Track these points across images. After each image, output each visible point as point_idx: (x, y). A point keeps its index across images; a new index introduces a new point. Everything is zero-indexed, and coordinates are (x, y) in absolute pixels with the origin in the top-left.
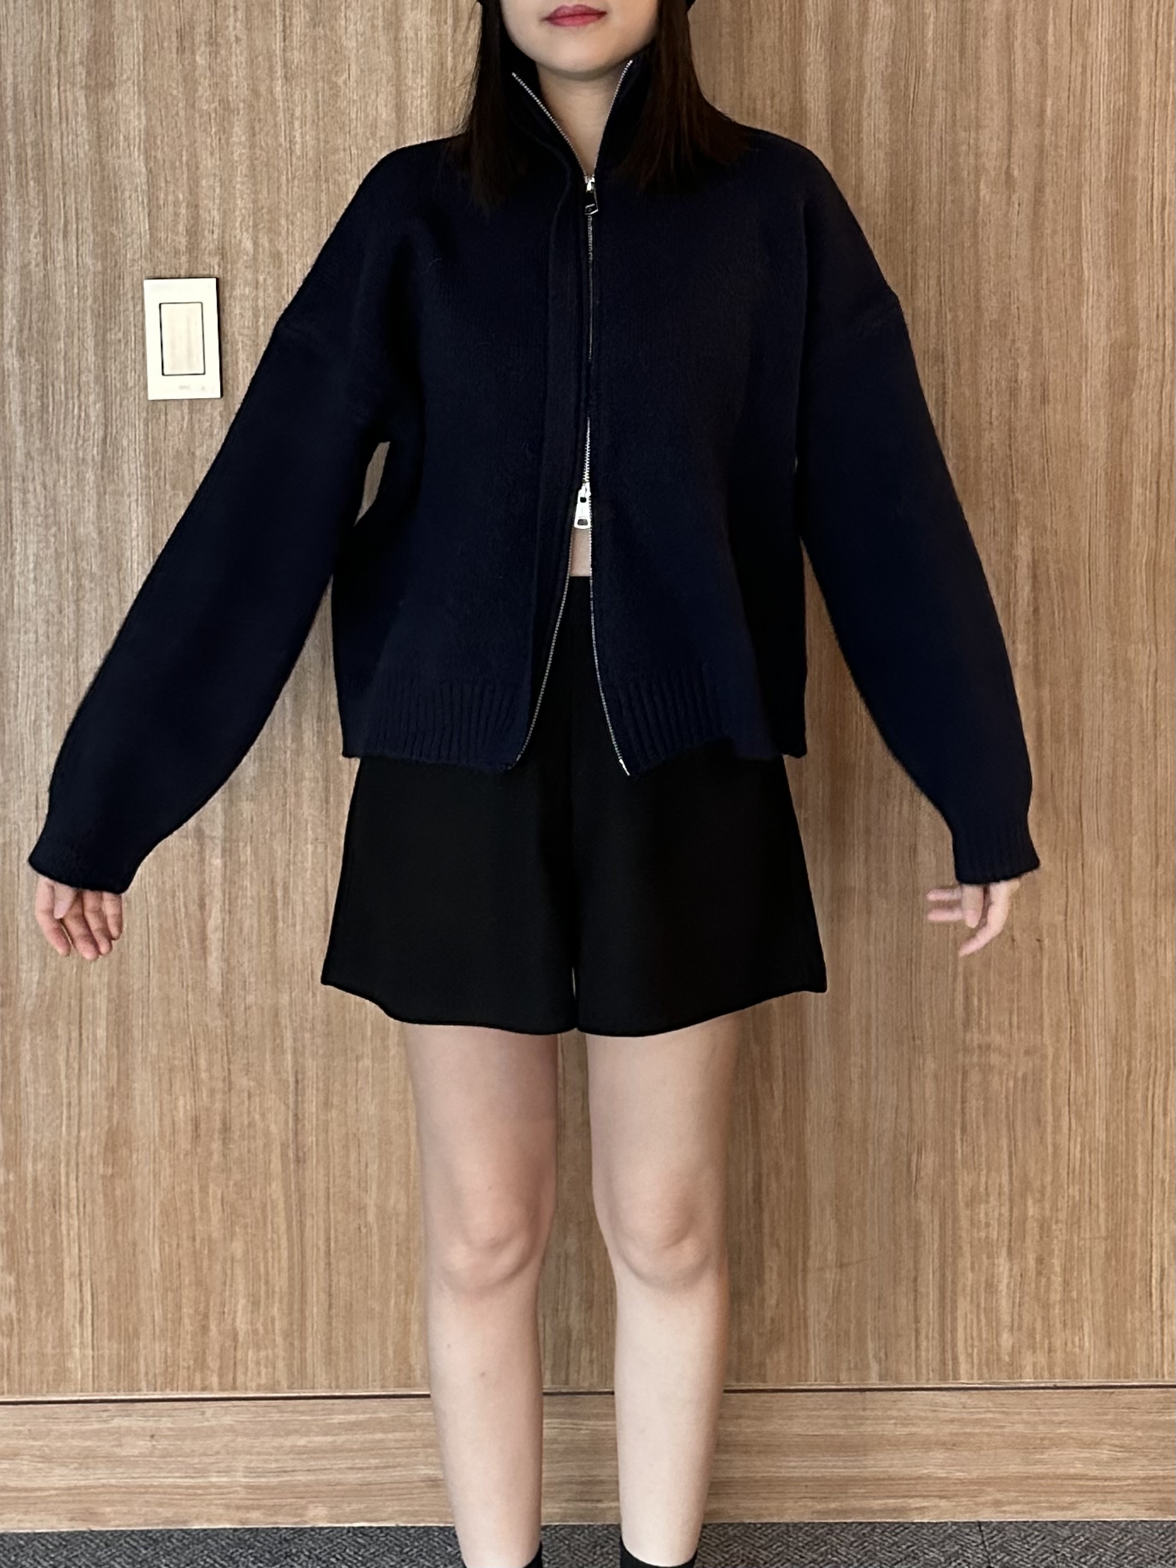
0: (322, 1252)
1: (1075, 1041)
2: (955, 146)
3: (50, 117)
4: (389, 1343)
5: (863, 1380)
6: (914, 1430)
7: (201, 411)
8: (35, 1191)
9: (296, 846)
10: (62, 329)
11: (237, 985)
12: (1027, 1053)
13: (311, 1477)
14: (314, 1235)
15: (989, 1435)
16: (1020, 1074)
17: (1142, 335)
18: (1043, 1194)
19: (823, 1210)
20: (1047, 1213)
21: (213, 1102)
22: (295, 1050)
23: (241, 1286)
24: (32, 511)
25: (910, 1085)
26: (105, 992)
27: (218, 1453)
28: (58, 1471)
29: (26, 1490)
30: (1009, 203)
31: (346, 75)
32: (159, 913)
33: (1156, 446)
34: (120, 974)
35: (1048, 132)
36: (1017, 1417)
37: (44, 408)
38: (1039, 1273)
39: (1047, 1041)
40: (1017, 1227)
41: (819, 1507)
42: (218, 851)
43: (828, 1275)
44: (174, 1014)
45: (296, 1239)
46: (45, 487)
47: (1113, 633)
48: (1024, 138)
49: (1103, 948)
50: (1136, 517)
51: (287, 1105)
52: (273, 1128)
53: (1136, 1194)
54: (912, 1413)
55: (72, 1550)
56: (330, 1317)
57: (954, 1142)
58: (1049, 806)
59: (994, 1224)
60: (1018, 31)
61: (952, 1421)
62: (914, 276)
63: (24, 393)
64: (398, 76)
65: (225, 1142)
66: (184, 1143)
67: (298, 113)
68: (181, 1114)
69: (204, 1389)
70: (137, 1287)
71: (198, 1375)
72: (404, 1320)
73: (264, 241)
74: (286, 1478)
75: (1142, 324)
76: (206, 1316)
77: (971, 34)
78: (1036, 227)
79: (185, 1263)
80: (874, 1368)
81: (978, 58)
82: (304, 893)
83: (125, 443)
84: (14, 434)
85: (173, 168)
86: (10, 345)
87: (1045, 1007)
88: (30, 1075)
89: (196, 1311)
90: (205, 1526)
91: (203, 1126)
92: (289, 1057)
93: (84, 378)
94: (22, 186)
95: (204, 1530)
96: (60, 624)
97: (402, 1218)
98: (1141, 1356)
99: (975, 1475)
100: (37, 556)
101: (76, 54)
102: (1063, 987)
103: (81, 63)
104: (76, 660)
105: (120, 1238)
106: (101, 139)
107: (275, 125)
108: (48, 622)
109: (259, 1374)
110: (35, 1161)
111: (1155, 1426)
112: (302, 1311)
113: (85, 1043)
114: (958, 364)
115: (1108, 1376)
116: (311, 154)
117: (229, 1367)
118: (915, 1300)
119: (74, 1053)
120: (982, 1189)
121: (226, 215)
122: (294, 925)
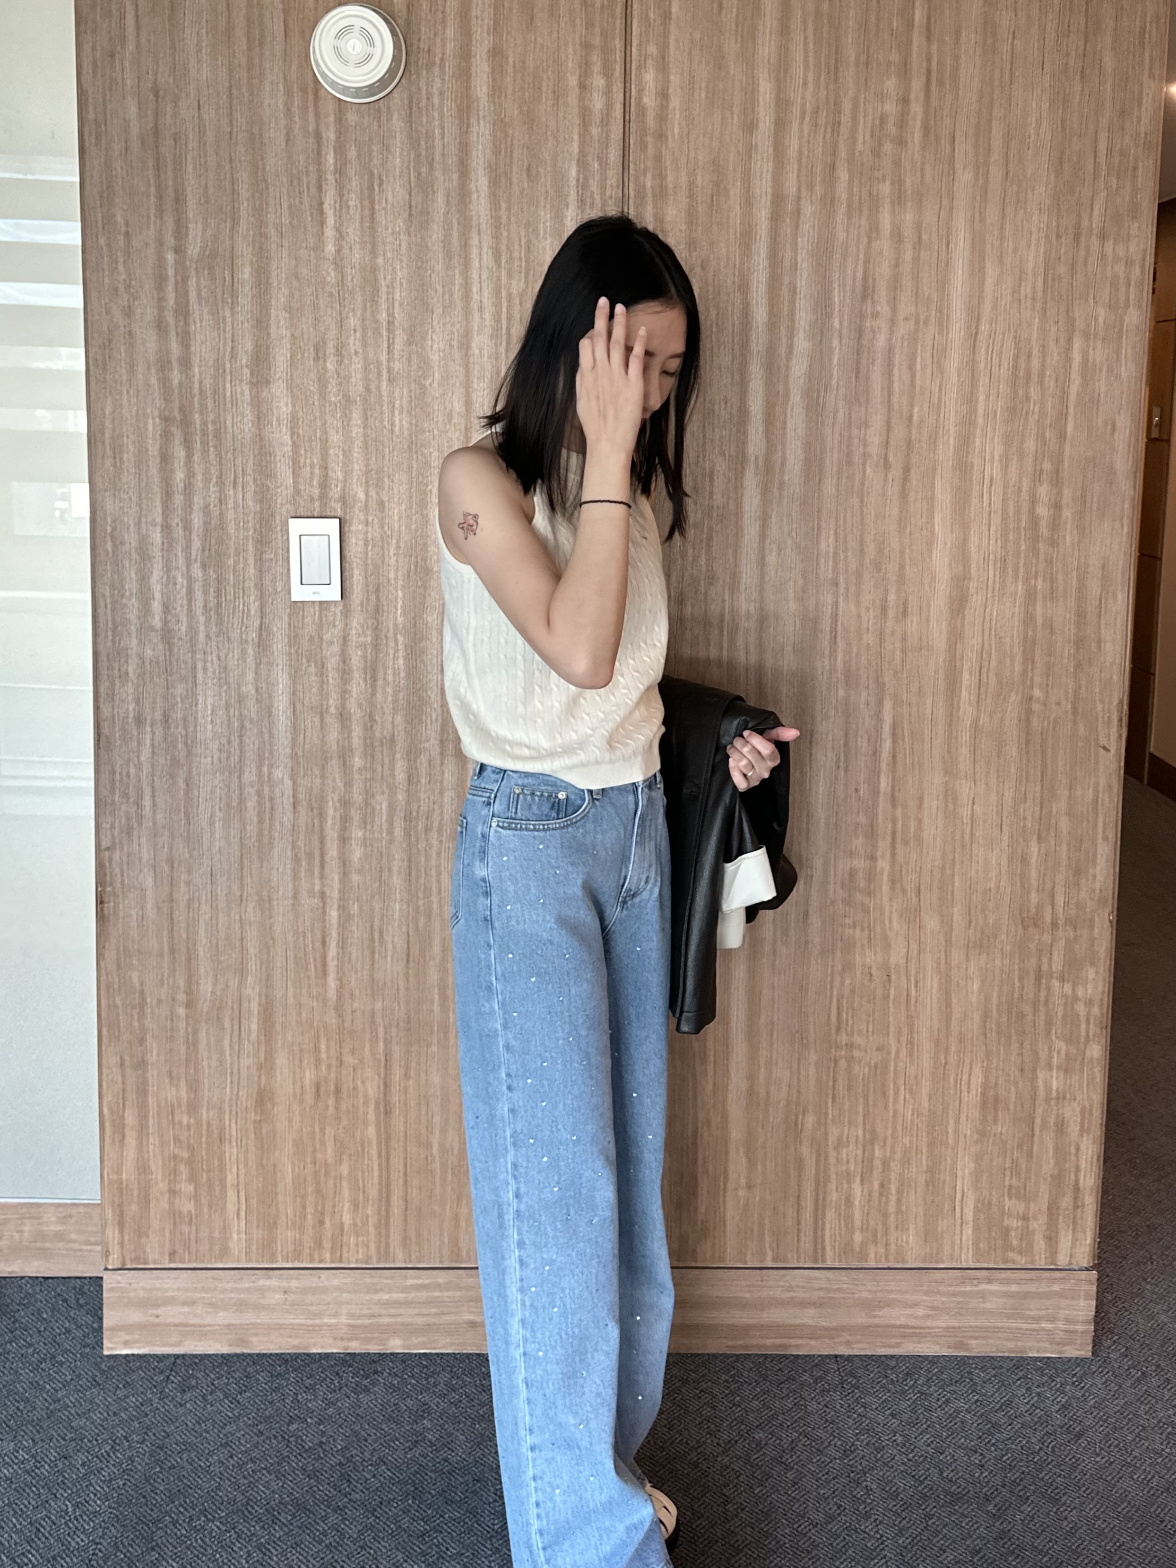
0: (401, 1174)
1: (910, 1042)
2: (850, 439)
3: (225, 405)
4: (446, 1234)
5: (761, 1262)
6: (794, 1294)
7: (327, 609)
8: (208, 1131)
9: (388, 905)
10: (232, 550)
11: (347, 996)
12: (878, 1049)
13: (391, 1320)
14: (397, 1163)
15: (844, 1298)
16: (873, 1064)
17: (973, 572)
18: (885, 1142)
19: (738, 1150)
20: (888, 1155)
21: (329, 1073)
22: (385, 1040)
23: (346, 1192)
24: (210, 674)
25: (799, 1069)
26: (257, 999)
27: (329, 1304)
28: (221, 1314)
29: (200, 1326)
30: (886, 479)
31: (430, 380)
32: (295, 947)
33: (980, 647)
34: (267, 987)
35: (914, 431)
36: (863, 1288)
37: (219, 604)
38: (881, 1194)
39: (892, 1041)
40: (868, 1163)
41: (730, 1343)
42: (335, 906)
43: (741, 1193)
44: (304, 1015)
45: (384, 1164)
46: (219, 658)
47: (946, 772)
48: (899, 432)
49: (932, 982)
50: (964, 694)
51: (379, 1076)
52: (370, 1092)
53: (947, 1143)
54: (793, 1284)
55: (231, 1367)
56: (406, 1215)
57: (827, 1107)
58: (899, 885)
59: (852, 1161)
60: (897, 360)
61: (821, 1289)
62: (819, 528)
63: (205, 593)
64: (468, 381)
65: (338, 1099)
66: (309, 1098)
67: (397, 405)
68: (307, 1082)
69: (320, 1261)
70: (276, 1194)
71: (316, 1253)
72: (456, 1218)
73: (373, 493)
74: (375, 1320)
75: (974, 565)
76: (323, 1214)
77: (864, 362)
78: (904, 496)
79: (309, 1179)
80: (770, 1253)
81: (867, 378)
82: (393, 936)
83: (275, 629)
84: (198, 622)
85: (310, 441)
86: (196, 560)
87: (891, 1019)
88: (205, 1054)
89: (316, 1210)
90: (320, 1351)
91: (322, 1089)
92: (381, 1045)
93: (246, 585)
94: (205, 452)
95: (320, 1354)
96: (229, 752)
97: (456, 1152)
98: (947, 1250)
99: (833, 1323)
100: (213, 705)
101: (244, 359)
102: (903, 1008)
103: (247, 366)
104: (240, 777)
105: (264, 1162)
106: (261, 417)
107: (382, 413)
108: (220, 751)
109: (358, 1252)
110: (208, 1110)
111: (954, 1295)
112: (387, 1211)
113: (243, 1033)
114: (847, 589)
115: (924, 1261)
116: (406, 433)
117: (338, 1247)
118: (798, 1210)
119: (235, 1039)
120: (845, 1139)
121: (347, 474)
122: (386, 957)
